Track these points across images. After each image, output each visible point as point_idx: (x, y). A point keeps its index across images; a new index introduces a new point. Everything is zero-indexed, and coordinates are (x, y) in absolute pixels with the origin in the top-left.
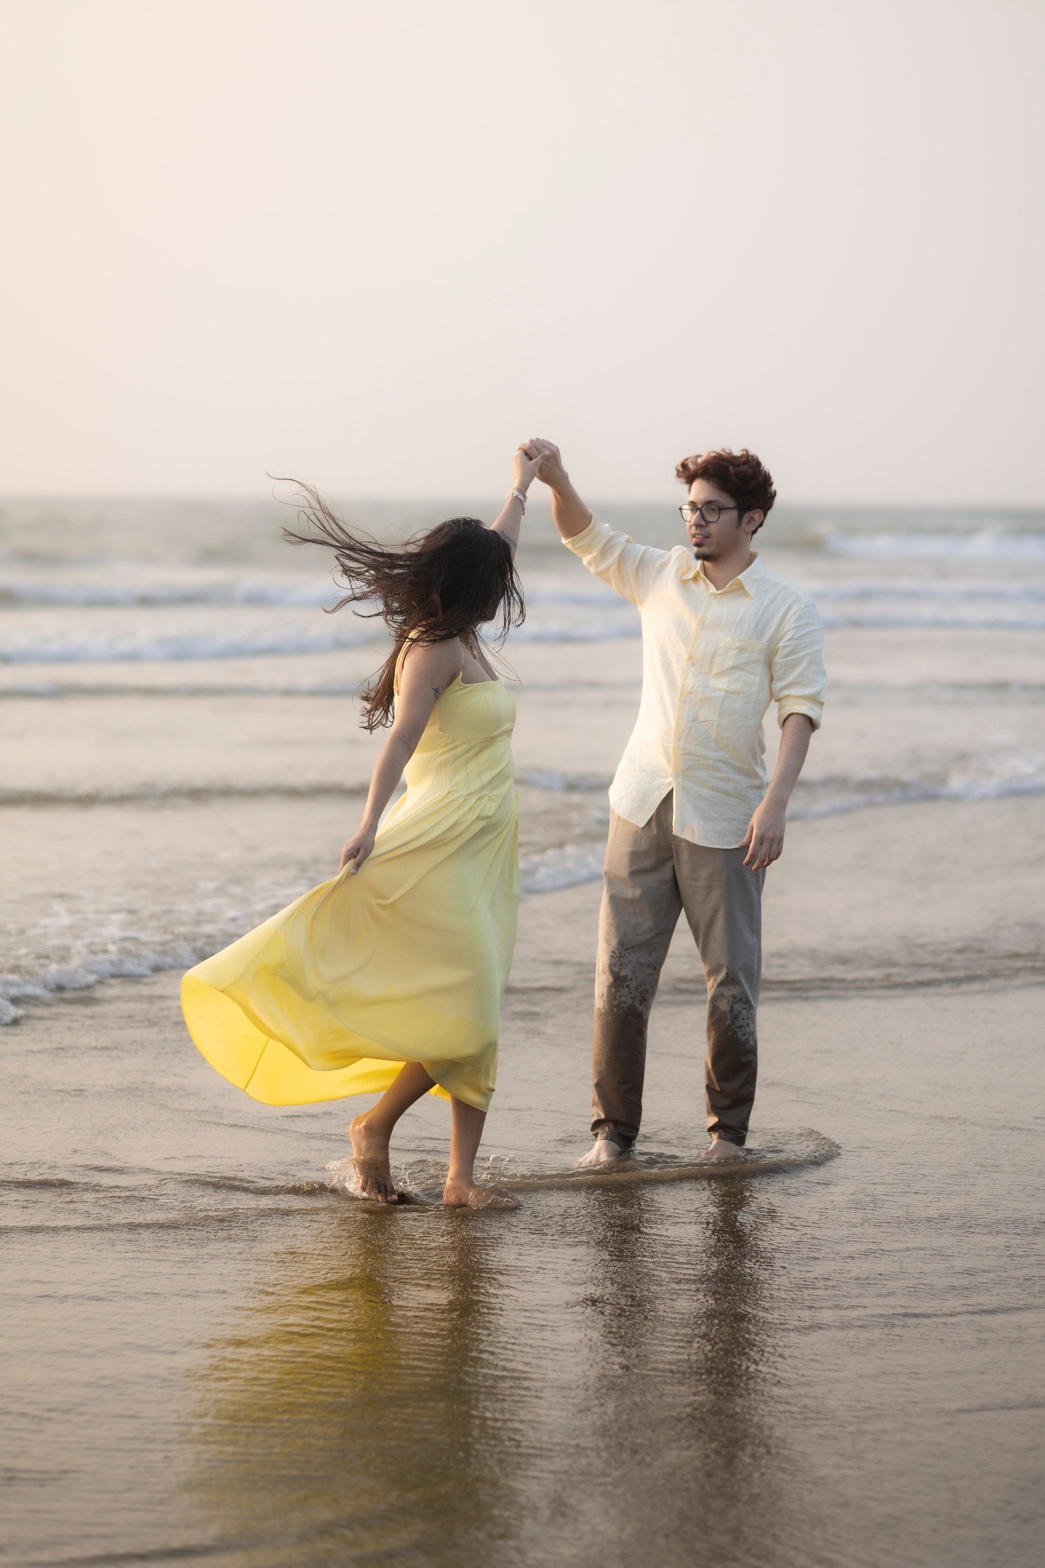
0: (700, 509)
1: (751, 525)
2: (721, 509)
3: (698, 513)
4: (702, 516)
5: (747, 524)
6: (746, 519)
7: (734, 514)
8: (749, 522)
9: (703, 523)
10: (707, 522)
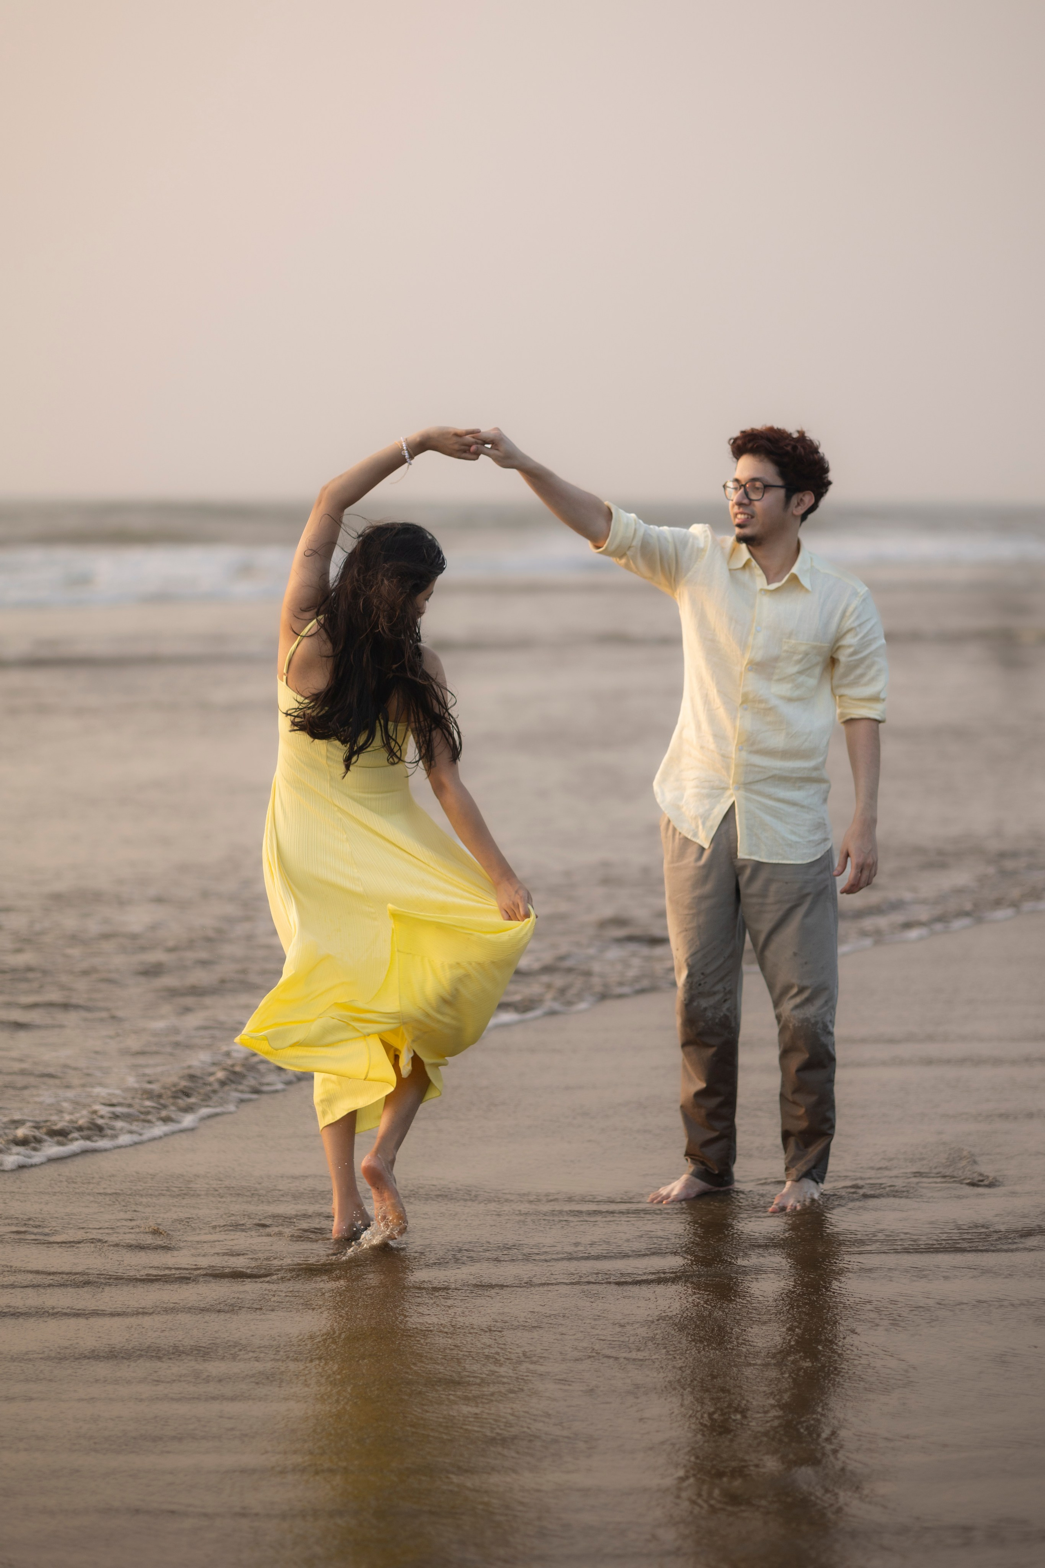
0: (744, 486)
1: (800, 508)
2: (767, 487)
3: (742, 490)
4: (746, 493)
5: (796, 507)
6: (794, 500)
7: (782, 493)
8: (798, 504)
9: (746, 501)
10: (751, 500)
